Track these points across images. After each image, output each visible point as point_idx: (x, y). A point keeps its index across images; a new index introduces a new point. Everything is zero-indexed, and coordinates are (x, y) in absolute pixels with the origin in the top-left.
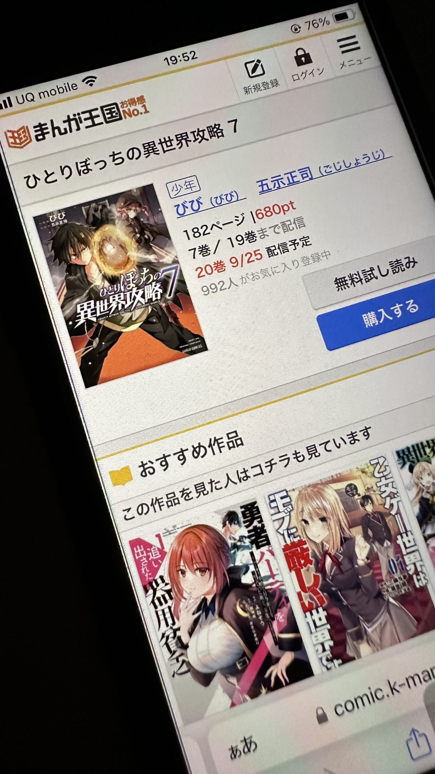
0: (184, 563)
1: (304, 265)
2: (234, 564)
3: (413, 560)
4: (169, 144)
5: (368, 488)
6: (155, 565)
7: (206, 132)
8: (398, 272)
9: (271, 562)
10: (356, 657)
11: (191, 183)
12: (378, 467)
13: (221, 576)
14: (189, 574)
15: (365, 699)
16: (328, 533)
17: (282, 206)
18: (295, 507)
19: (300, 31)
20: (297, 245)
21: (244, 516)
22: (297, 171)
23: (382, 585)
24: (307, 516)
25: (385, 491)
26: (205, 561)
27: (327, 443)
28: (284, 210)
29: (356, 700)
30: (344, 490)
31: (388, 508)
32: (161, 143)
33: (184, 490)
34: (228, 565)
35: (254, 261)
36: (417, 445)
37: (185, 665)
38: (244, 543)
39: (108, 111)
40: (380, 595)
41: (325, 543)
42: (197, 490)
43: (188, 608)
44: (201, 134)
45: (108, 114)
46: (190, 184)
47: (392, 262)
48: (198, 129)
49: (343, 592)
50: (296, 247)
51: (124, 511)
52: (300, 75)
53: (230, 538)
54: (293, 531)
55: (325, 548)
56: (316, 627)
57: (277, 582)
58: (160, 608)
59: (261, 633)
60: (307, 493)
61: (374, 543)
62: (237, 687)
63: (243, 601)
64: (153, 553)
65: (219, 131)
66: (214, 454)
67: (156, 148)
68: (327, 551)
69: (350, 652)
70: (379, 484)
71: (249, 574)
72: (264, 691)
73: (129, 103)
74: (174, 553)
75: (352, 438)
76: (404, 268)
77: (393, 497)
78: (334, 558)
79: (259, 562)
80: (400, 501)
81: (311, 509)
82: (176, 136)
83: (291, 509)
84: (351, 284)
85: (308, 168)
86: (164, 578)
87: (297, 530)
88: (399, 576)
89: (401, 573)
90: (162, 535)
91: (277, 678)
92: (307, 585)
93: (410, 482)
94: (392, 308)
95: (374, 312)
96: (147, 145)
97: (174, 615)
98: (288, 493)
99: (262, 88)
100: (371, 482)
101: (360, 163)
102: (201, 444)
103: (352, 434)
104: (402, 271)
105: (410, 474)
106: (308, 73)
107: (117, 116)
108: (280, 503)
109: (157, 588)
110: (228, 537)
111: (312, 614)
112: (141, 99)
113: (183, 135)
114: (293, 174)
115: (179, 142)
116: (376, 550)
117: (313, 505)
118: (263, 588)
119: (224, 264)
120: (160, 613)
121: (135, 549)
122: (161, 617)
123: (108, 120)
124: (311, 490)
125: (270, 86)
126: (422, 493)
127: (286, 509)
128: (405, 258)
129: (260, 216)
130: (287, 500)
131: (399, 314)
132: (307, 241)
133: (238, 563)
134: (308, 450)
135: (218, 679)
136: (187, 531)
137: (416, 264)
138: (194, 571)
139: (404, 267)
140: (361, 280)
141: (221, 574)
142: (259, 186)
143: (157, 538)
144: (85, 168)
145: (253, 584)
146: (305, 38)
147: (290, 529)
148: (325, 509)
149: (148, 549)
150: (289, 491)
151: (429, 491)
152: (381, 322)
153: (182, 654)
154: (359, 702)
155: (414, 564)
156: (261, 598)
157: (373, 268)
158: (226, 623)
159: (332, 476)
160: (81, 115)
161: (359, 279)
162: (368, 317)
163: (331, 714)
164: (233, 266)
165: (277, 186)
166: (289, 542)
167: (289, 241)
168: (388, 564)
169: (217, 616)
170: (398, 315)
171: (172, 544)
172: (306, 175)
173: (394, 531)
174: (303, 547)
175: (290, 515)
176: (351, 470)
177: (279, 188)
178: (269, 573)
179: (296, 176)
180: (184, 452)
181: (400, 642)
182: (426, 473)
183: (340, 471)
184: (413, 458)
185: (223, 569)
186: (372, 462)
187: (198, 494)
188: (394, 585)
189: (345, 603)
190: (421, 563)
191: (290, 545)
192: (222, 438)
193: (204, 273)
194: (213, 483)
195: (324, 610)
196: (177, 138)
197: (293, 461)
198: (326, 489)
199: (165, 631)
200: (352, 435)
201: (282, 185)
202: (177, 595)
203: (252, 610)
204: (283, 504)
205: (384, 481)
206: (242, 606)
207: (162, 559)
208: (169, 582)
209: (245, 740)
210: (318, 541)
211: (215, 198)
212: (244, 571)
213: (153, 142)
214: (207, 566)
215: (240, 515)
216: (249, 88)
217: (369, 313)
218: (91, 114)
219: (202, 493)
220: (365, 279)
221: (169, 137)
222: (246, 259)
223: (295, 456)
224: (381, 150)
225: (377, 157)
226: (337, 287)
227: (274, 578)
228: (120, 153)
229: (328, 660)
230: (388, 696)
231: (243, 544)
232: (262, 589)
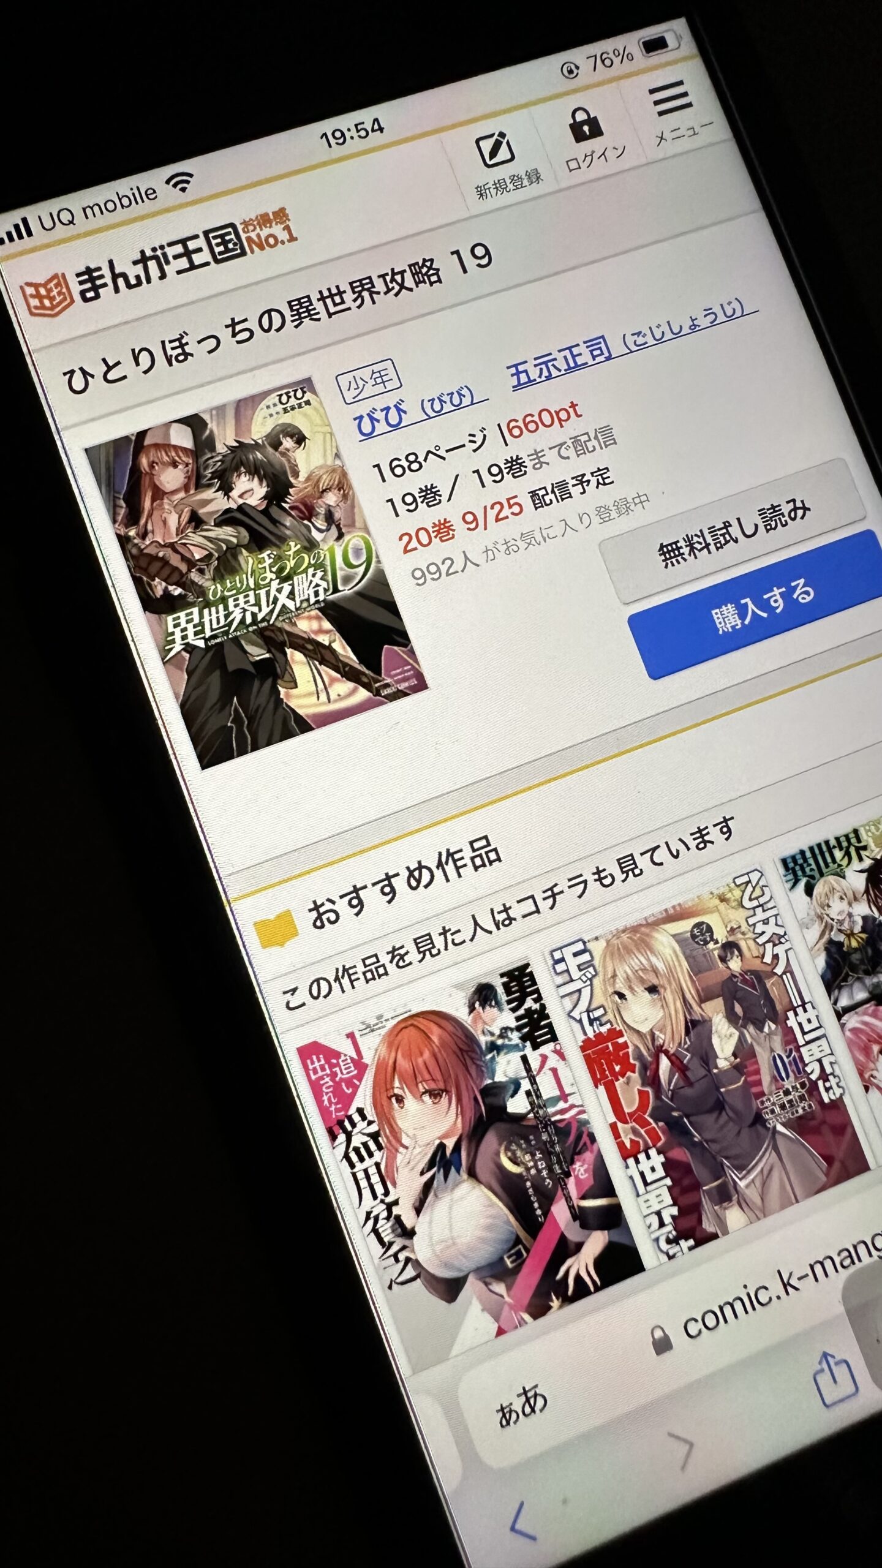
0: (400, 1083)
1: (602, 521)
2: (493, 1079)
3: (818, 1055)
4: (337, 299)
5: (732, 928)
6: (348, 1089)
7: (408, 276)
8: (775, 528)
9: (560, 1072)
10: (720, 1234)
11: (383, 373)
12: (750, 888)
13: (469, 1101)
14: (410, 1101)
15: (738, 1306)
16: (661, 1014)
17: (555, 412)
18: (600, 969)
19: (578, 74)
20: (588, 485)
21: (508, 992)
22: (581, 344)
23: (762, 1103)
24: (622, 986)
25: (763, 933)
26: (438, 1076)
27: (654, 849)
28: (560, 420)
29: (721, 1308)
30: (689, 934)
31: (769, 962)
32: (322, 299)
33: (394, 949)
34: (482, 1081)
35: (507, 517)
36: (819, 846)
37: (410, 1266)
38: (510, 1040)
39: (219, 240)
40: (759, 1119)
41: (657, 1033)
42: (418, 948)
43: (412, 1163)
44: (398, 278)
45: (218, 245)
46: (381, 377)
47: (764, 509)
48: (393, 270)
49: (692, 1119)
50: (586, 487)
51: (285, 993)
52: (581, 159)
53: (483, 1032)
54: (597, 1014)
55: (659, 1041)
56: (646, 1184)
57: (572, 1106)
58: (359, 1167)
59: (547, 1200)
60: (621, 943)
61: (745, 1028)
62: (507, 1299)
63: (511, 1145)
64: (343, 1068)
65: (432, 272)
66: (448, 880)
67: (314, 309)
68: (662, 1046)
69: (708, 1226)
70: (751, 921)
71: (521, 1095)
72: (555, 1303)
73: (258, 224)
74: (380, 1066)
75: (701, 840)
76: (786, 521)
77: (777, 942)
78: (673, 1058)
79: (538, 1073)
80: (790, 949)
81: (629, 972)
82: (351, 284)
83: (594, 973)
84: (690, 555)
85: (603, 337)
86: (365, 1112)
87: (606, 1012)
88: (794, 1085)
89: (796, 1078)
90: (357, 1035)
91: (578, 1278)
92: (627, 1110)
93: (808, 914)
94: (765, 597)
95: (733, 605)
96: (297, 302)
97: (386, 1178)
98: (587, 944)
99: (511, 186)
100: (738, 917)
101: (699, 326)
102: (423, 864)
103: (700, 831)
104: (783, 526)
105: (808, 899)
106: (596, 156)
107: (237, 250)
108: (572, 963)
109: (352, 1132)
110: (479, 1032)
111: (637, 1162)
112: (281, 215)
113: (364, 282)
114: (575, 351)
115: (357, 295)
116: (749, 1040)
117: (633, 964)
118: (546, 1119)
119: (452, 525)
120: (361, 1175)
121: (309, 1062)
122: (364, 1183)
123: (219, 257)
124: (628, 937)
125: (526, 182)
126: (830, 934)
127: (584, 974)
128: (788, 502)
129: (516, 432)
130: (586, 957)
131: (779, 605)
132: (604, 476)
133: (499, 1077)
134: (620, 864)
135: (472, 1288)
136: (403, 1025)
137: (807, 512)
138: (419, 1097)
139: (787, 518)
140: (707, 546)
141: (469, 1097)
142: (513, 375)
143: (349, 1041)
144: (179, 351)
145: (529, 1113)
146: (587, 87)
147: (592, 1011)
148: (655, 971)
149: (334, 1061)
150: (589, 941)
151: (843, 928)
152: (747, 622)
153: (404, 1248)
154: (728, 1310)
155: (820, 1061)
156: (545, 1137)
157: (728, 522)
158: (483, 1187)
159: (666, 910)
160: (167, 250)
161: (704, 545)
162: (722, 615)
163: (678, 1338)
164: (469, 529)
165: (545, 373)
166: (591, 1034)
167: (573, 478)
168: (772, 1062)
169: (464, 1176)
170: (778, 607)
171: (376, 1050)
172: (598, 352)
173: (781, 1004)
174: (617, 1042)
175: (591, 985)
176: (698, 897)
177: (549, 378)
178: (557, 1093)
179: (580, 354)
180: (393, 880)
181: (797, 1201)
182: (837, 895)
183: (680, 900)
184: (812, 870)
185: (474, 1091)
186: (739, 881)
187: (422, 955)
188: (785, 1100)
189: (697, 1138)
190: (832, 1059)
191: (594, 1039)
192: (461, 851)
193: (414, 543)
194: (448, 934)
195: (659, 1153)
196: (353, 288)
197: (593, 886)
198: (656, 935)
199: (372, 1208)
200: (701, 833)
201: (554, 373)
202: (389, 1141)
203: (529, 1161)
204: (579, 966)
205: (760, 915)
206: (509, 1154)
207: (360, 1077)
208: (376, 1119)
209: (525, 1392)
210: (644, 1029)
211: (429, 401)
212: (511, 1092)
213: (308, 297)
214: (443, 1088)
215: (500, 990)
216: (486, 187)
217: (723, 607)
218: (185, 247)
219: (427, 953)
220: (715, 544)
221: (337, 287)
222: (492, 514)
223: (596, 877)
224: (736, 299)
225: (729, 312)
226: (663, 561)
227: (566, 1101)
228: (246, 320)
229: (669, 1241)
230: (779, 1298)
231: (507, 1042)
232: (546, 1122)
